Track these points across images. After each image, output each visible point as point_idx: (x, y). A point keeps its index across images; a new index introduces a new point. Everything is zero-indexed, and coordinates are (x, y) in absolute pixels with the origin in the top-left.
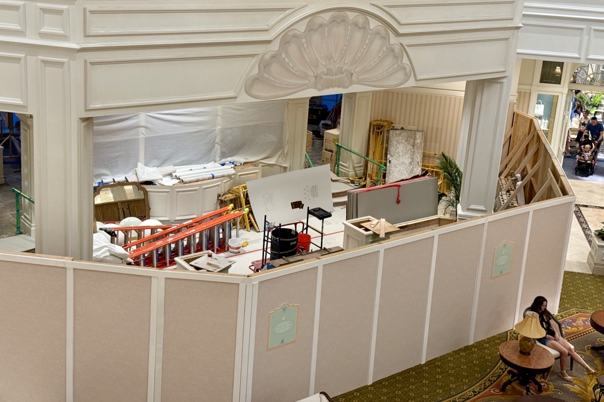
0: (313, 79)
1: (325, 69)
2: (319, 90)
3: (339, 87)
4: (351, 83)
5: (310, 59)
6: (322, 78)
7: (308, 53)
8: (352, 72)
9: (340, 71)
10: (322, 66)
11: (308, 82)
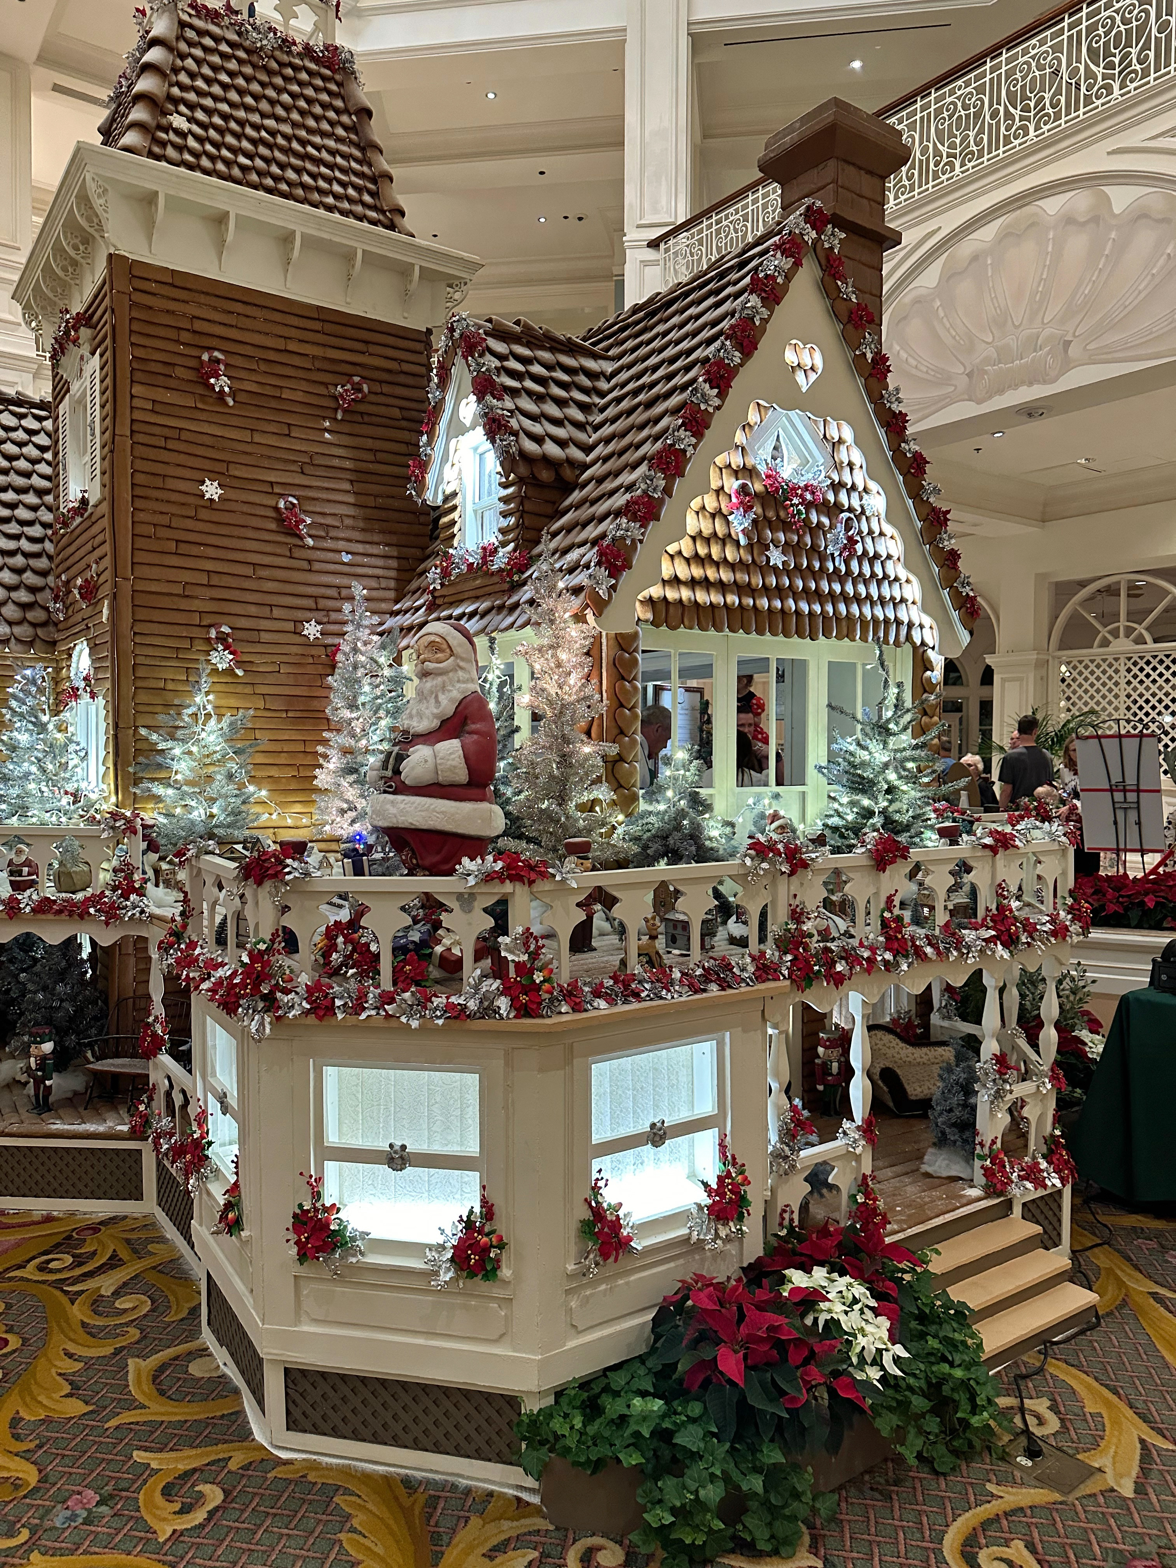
0: (962, 382)
1: (992, 352)
2: (979, 402)
3: (1031, 384)
4: (1067, 366)
5: (954, 338)
6: (986, 372)
7: (948, 325)
8: (1068, 338)
9: (1033, 344)
10: (984, 345)
11: (952, 389)
